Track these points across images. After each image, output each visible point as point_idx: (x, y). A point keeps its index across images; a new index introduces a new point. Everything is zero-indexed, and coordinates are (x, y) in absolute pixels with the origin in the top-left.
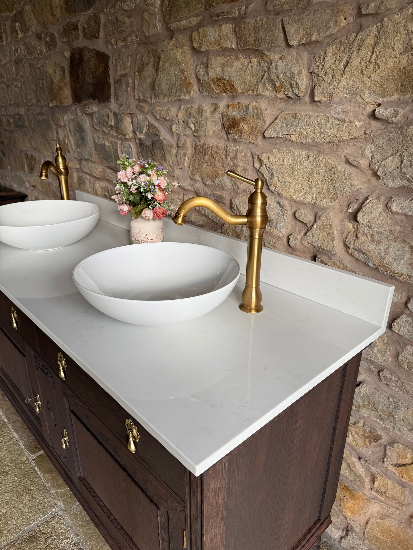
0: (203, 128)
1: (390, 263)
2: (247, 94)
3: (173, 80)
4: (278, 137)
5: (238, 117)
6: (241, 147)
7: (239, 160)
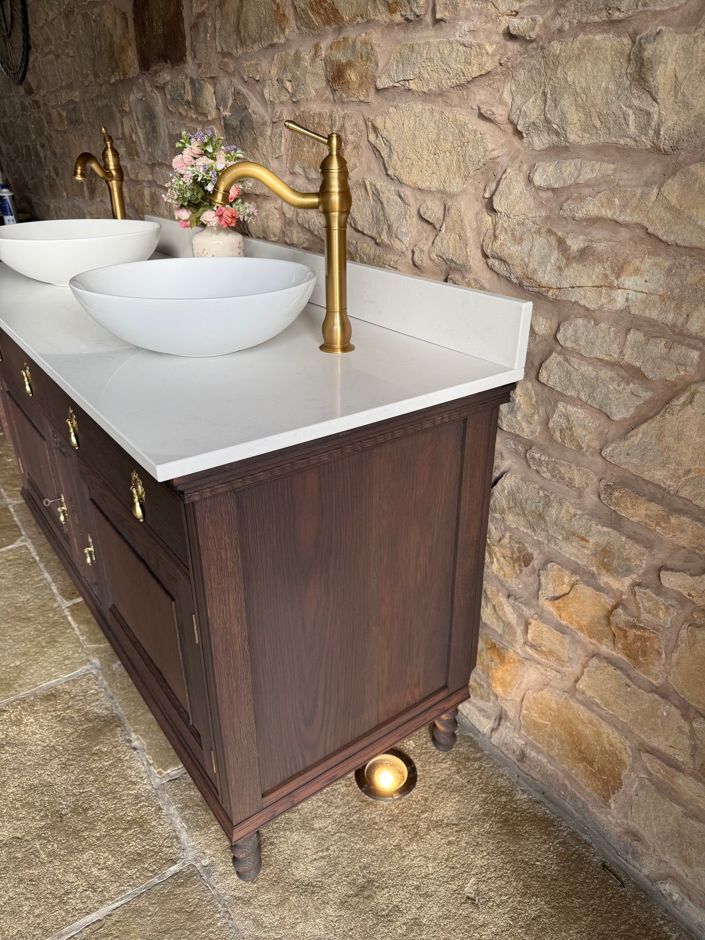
0: (302, 86)
1: (535, 271)
2: (355, 23)
3: (262, 13)
4: (394, 87)
5: (344, 61)
6: (350, 110)
7: (348, 132)
